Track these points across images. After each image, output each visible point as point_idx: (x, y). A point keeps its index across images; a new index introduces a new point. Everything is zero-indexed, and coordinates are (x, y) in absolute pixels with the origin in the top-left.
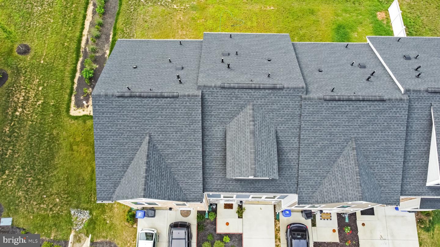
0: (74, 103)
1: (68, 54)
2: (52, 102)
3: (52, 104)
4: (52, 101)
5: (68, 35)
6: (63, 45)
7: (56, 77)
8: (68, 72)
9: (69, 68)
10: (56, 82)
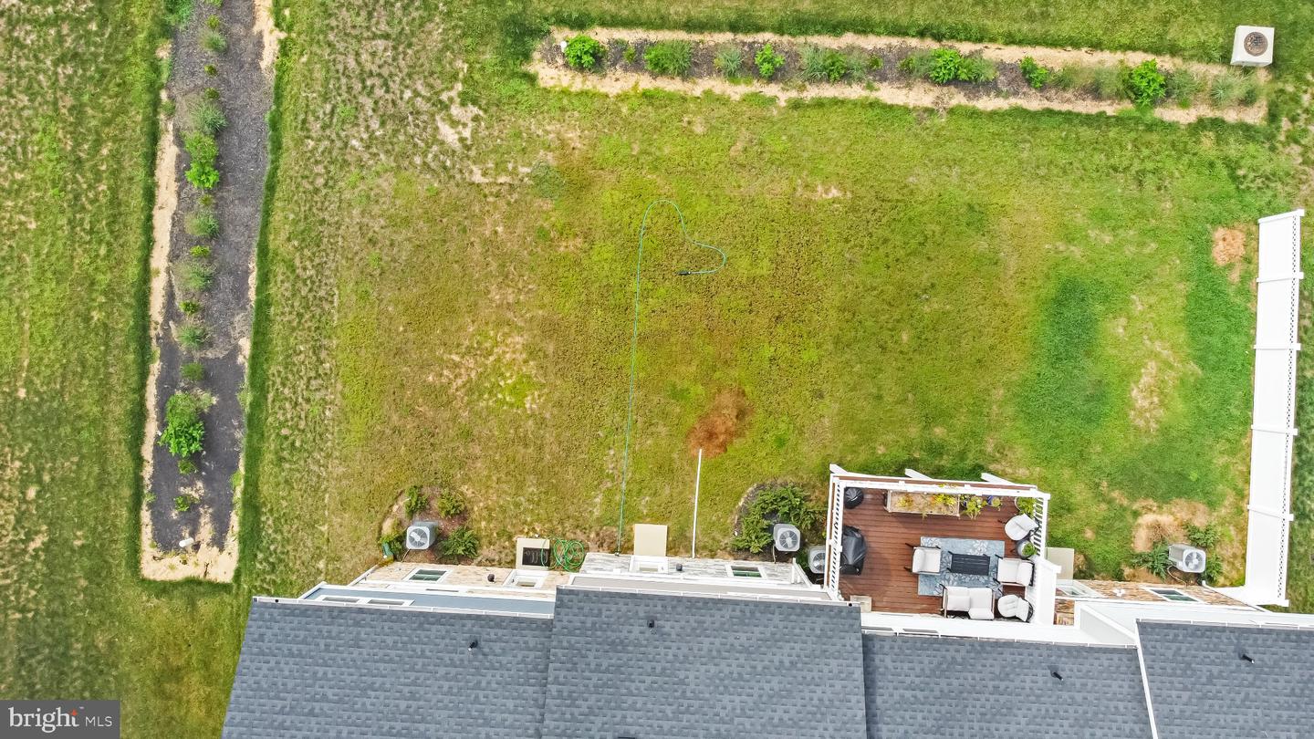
0: (150, 535)
1: (106, 353)
2: (78, 538)
3: (78, 543)
4: (79, 533)
5: (100, 277)
6: (87, 319)
7: (79, 444)
8: (117, 422)
9: (118, 409)
10: (79, 465)
